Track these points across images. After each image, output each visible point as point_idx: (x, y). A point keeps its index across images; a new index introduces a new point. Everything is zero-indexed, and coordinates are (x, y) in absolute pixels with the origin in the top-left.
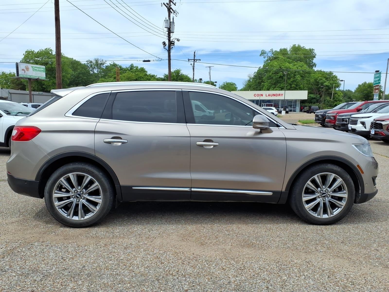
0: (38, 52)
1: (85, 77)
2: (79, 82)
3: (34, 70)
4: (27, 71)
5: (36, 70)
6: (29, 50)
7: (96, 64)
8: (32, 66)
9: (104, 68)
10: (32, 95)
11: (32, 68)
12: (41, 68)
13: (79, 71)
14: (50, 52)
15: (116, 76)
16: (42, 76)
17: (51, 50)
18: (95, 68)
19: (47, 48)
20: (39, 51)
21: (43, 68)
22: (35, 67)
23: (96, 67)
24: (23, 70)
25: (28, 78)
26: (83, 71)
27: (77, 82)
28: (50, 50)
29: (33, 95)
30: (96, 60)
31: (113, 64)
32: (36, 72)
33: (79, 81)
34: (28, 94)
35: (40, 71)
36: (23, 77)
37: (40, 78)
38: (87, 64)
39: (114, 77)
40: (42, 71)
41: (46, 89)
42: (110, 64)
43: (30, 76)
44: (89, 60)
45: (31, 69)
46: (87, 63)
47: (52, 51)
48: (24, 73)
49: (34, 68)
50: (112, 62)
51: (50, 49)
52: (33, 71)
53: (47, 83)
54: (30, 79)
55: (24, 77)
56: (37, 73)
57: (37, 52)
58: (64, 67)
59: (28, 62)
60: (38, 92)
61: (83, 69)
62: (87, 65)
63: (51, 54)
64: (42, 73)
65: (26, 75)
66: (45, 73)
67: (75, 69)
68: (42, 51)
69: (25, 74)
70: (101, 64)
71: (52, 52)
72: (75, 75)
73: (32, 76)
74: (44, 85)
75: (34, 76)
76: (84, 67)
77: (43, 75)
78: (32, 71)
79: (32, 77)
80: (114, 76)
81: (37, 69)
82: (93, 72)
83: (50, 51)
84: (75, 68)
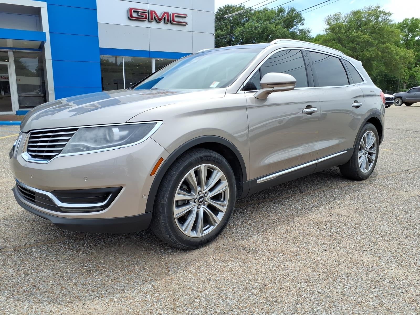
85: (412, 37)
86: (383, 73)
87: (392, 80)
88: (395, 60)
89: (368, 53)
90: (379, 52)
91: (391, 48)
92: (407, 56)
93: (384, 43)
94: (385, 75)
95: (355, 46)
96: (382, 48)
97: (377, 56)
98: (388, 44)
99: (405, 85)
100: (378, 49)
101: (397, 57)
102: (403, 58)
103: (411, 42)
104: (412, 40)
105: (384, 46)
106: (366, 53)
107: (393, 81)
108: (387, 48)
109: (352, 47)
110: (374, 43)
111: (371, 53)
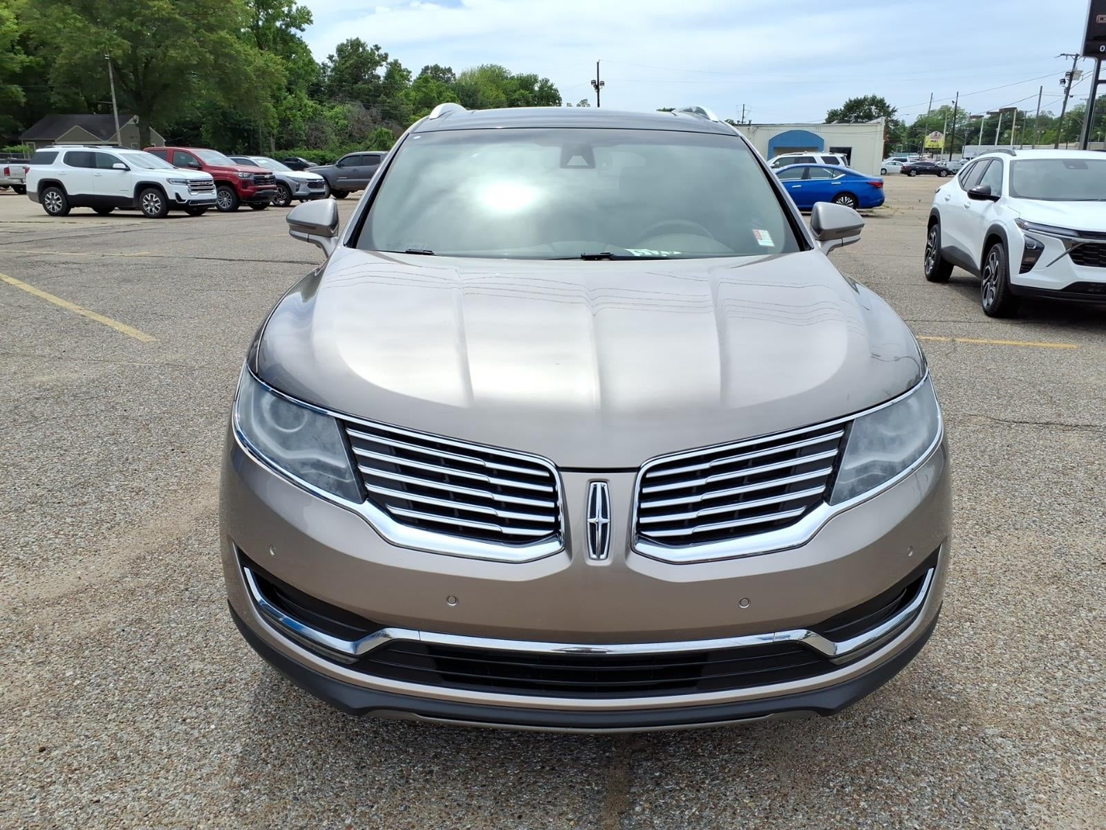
85: (267, 20)
86: (220, 109)
87: (242, 127)
88: (247, 77)
89: (177, 51)
90: (206, 52)
91: (231, 43)
92: (273, 70)
93: (211, 29)
94: (224, 114)
95: (140, 28)
96: (212, 42)
97: (202, 64)
98: (223, 33)
99: (272, 140)
100: (202, 44)
101: (248, 69)
102: (262, 73)
103: (268, 32)
104: (269, 29)
105: (213, 37)
106: (172, 53)
107: (247, 131)
108: (221, 42)
109: (132, 31)
110: (186, 25)
111: (187, 53)
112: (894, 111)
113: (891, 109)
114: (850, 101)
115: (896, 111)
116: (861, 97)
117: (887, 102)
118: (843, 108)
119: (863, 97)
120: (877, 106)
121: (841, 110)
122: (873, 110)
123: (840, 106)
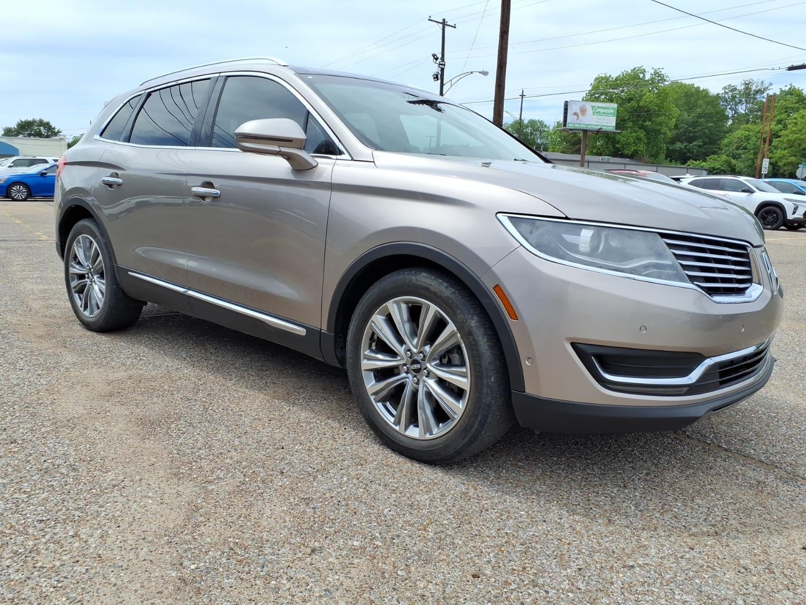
0: (617, 79)
1: (711, 124)
2: (695, 134)
3: (596, 112)
4: (582, 115)
5: (599, 112)
6: (601, 75)
7: (743, 94)
8: (592, 106)
9: (764, 100)
10: (586, 162)
11: (593, 110)
12: (608, 108)
13: (698, 110)
14: (641, 76)
15: (783, 116)
16: (608, 125)
17: (644, 70)
18: (741, 101)
19: (635, 68)
20: (620, 75)
21: (613, 109)
22: (599, 107)
23: (743, 100)
24: (575, 114)
25: (582, 128)
26: (709, 110)
27: (691, 134)
28: (641, 70)
29: (588, 162)
30: (747, 84)
31: (790, 88)
32: (598, 118)
33: (695, 132)
34: (578, 161)
35: (607, 114)
36: (572, 128)
37: (603, 128)
38: (723, 94)
39: (779, 120)
40: (611, 113)
41: (620, 151)
42: (781, 91)
43: (586, 125)
44: (730, 85)
45: (590, 111)
46: (723, 92)
47: (645, 72)
48: (577, 119)
49: (596, 109)
50: (786, 86)
51: (642, 68)
52: (594, 115)
53: (625, 139)
54: (585, 131)
55: (575, 128)
56: (600, 119)
57: (614, 78)
58: (665, 104)
59: (597, 100)
60: (601, 157)
61: (709, 107)
62: (724, 97)
63: (643, 79)
64: (609, 119)
65: (579, 124)
66: (615, 118)
67: (690, 107)
68: (626, 74)
69: (578, 122)
70: (757, 92)
71: (644, 75)
72: (690, 119)
73: (589, 125)
74: (618, 142)
75: (594, 125)
76: (714, 101)
77: (611, 123)
78: (592, 114)
79: (589, 127)
80: (778, 117)
81: (602, 111)
82: (735, 111)
83: (641, 73)
84: (691, 104)
112: (59, 132)
113: (56, 131)
114: (22, 122)
115: (60, 132)
116: (30, 119)
117: (53, 124)
118: (16, 127)
119: (32, 120)
120: (45, 127)
121: (14, 128)
122: (42, 130)
123: (13, 125)
